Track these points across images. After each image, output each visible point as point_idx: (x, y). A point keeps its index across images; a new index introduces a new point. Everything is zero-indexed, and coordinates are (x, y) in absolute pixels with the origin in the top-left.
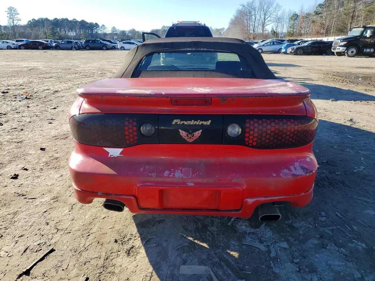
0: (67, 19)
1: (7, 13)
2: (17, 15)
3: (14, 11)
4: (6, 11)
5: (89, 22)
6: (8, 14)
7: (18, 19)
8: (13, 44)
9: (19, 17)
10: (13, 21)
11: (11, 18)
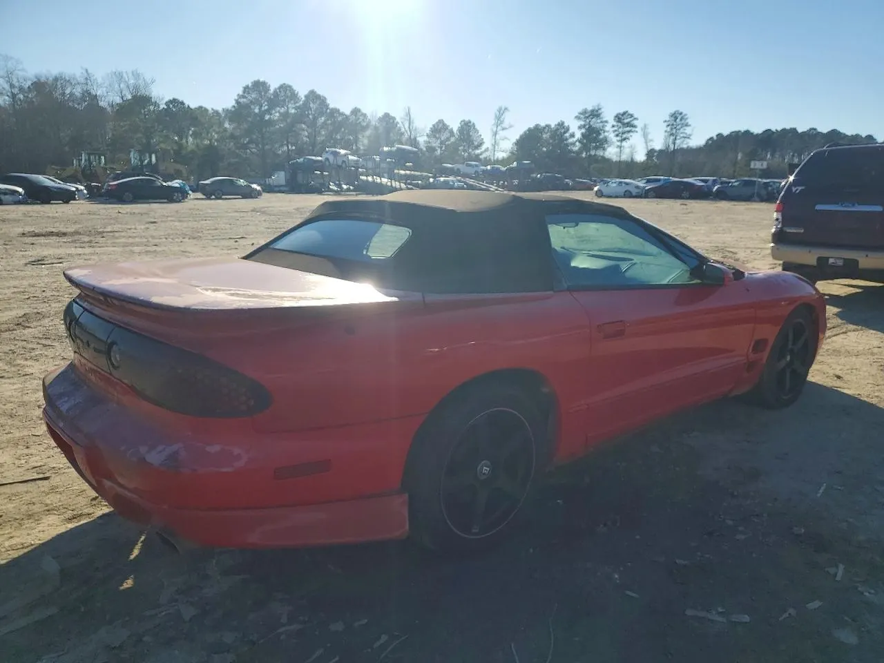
0: (794, 130)
1: (666, 124)
2: (685, 128)
3: (681, 120)
4: (665, 121)
5: (849, 133)
6: (668, 125)
7: (685, 136)
8: (637, 187)
9: (688, 130)
10: (676, 139)
11: (672, 134)
